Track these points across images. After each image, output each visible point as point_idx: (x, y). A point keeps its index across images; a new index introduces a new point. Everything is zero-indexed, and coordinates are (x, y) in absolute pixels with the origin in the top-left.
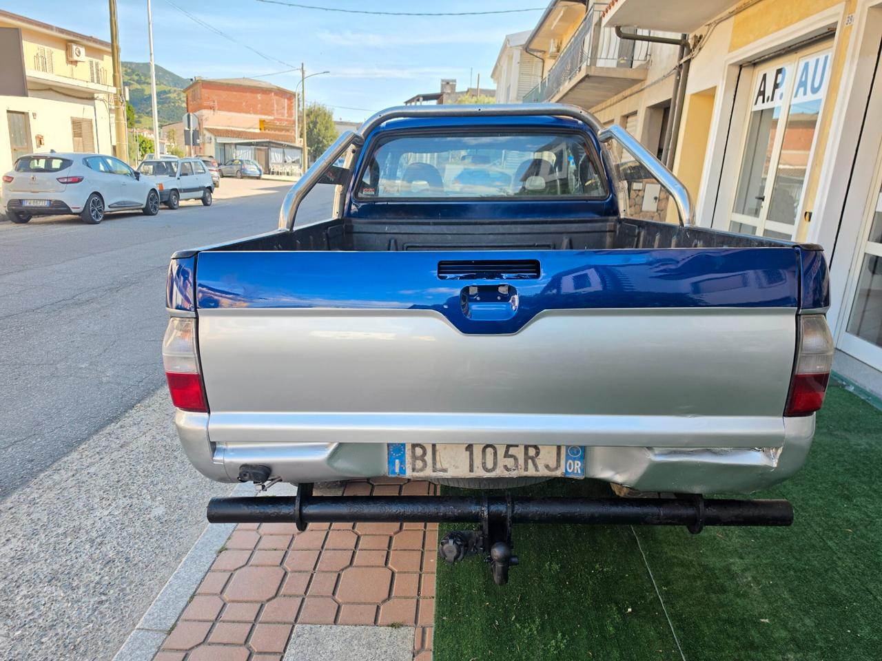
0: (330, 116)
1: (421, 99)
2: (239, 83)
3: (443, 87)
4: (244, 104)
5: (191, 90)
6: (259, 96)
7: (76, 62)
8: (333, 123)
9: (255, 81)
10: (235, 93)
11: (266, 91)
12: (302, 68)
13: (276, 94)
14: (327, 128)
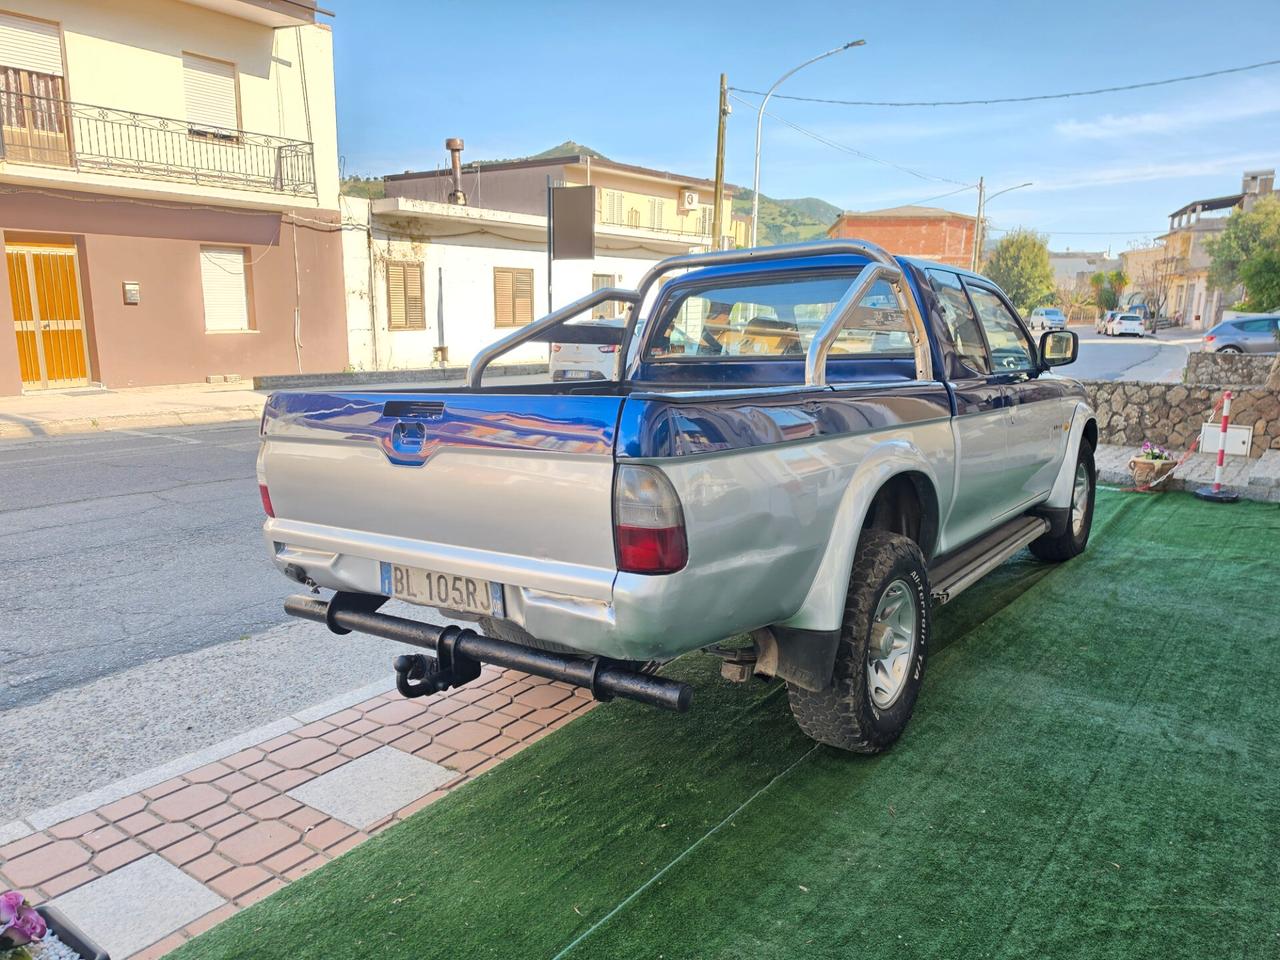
0: (1041, 247)
1: (1199, 208)
2: (897, 214)
3: (1246, 185)
4: (901, 241)
5: (835, 230)
6: (924, 229)
7: (688, 211)
8: (1046, 257)
9: (921, 208)
10: (889, 228)
11: (934, 221)
12: (981, 185)
13: (950, 223)
14: (1035, 265)
